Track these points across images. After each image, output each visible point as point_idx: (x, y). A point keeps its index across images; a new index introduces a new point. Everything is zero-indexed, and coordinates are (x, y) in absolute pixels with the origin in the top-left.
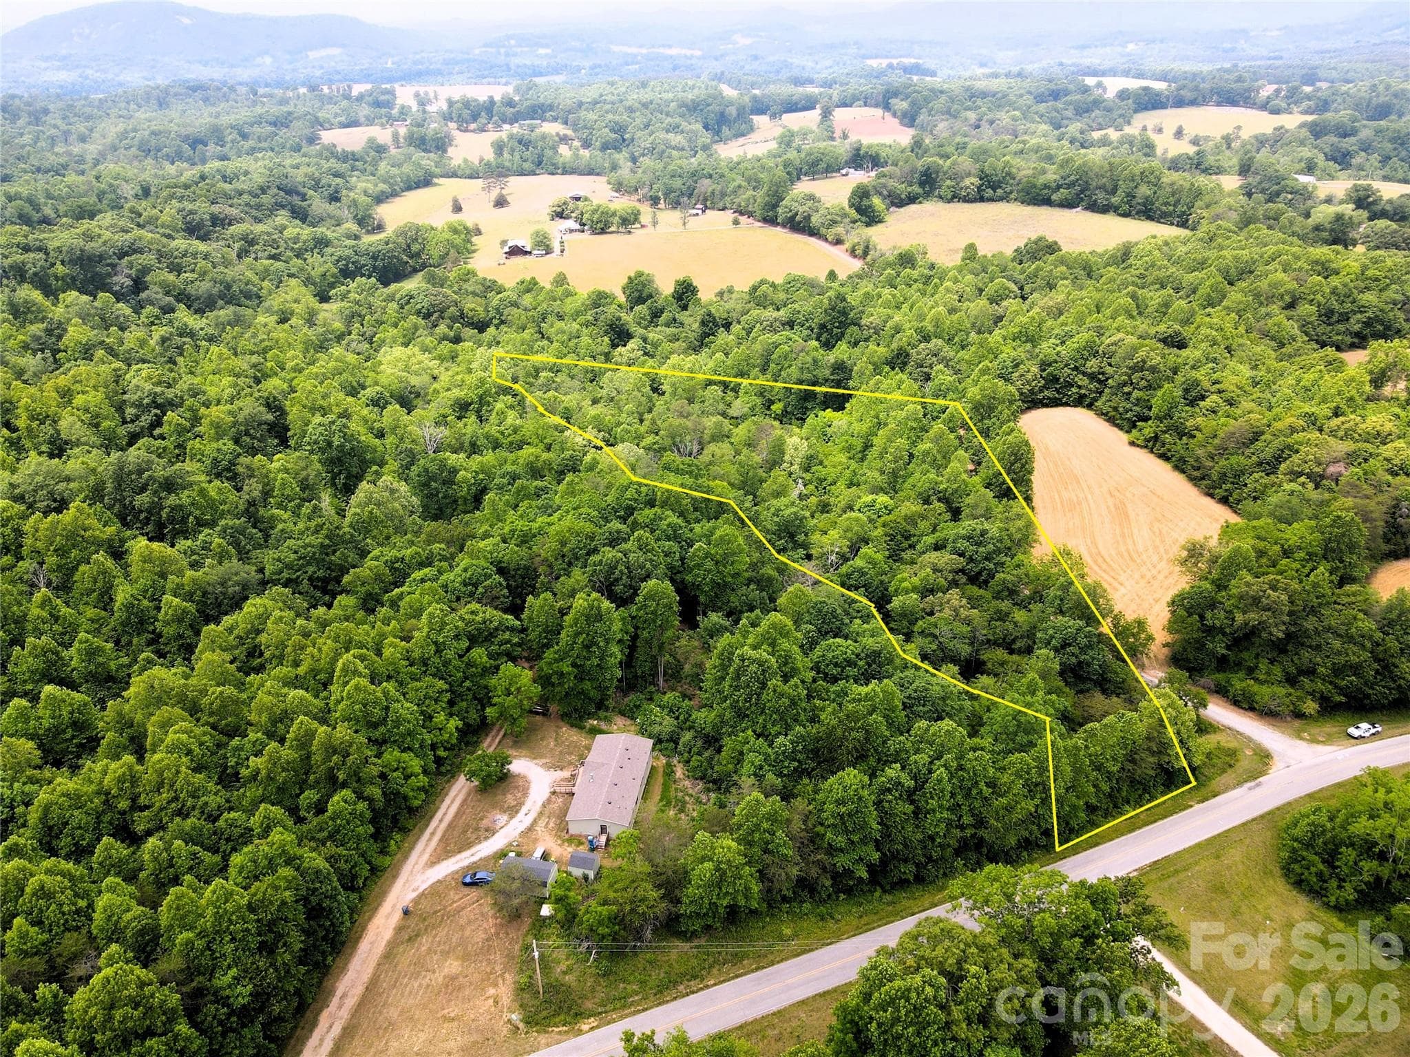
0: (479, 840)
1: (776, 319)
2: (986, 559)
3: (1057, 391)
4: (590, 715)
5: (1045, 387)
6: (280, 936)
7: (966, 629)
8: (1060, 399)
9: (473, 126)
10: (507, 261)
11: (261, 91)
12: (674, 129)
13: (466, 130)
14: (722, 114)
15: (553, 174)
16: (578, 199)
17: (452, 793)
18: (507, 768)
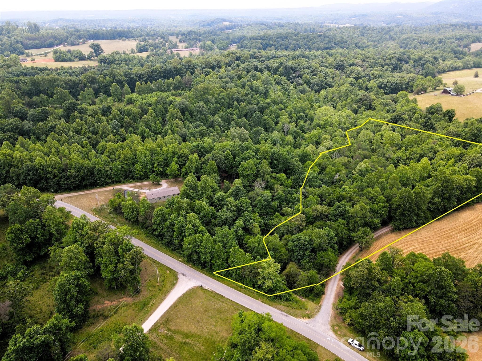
0: (139, 189)
10: (439, 95)
18: (160, 183)
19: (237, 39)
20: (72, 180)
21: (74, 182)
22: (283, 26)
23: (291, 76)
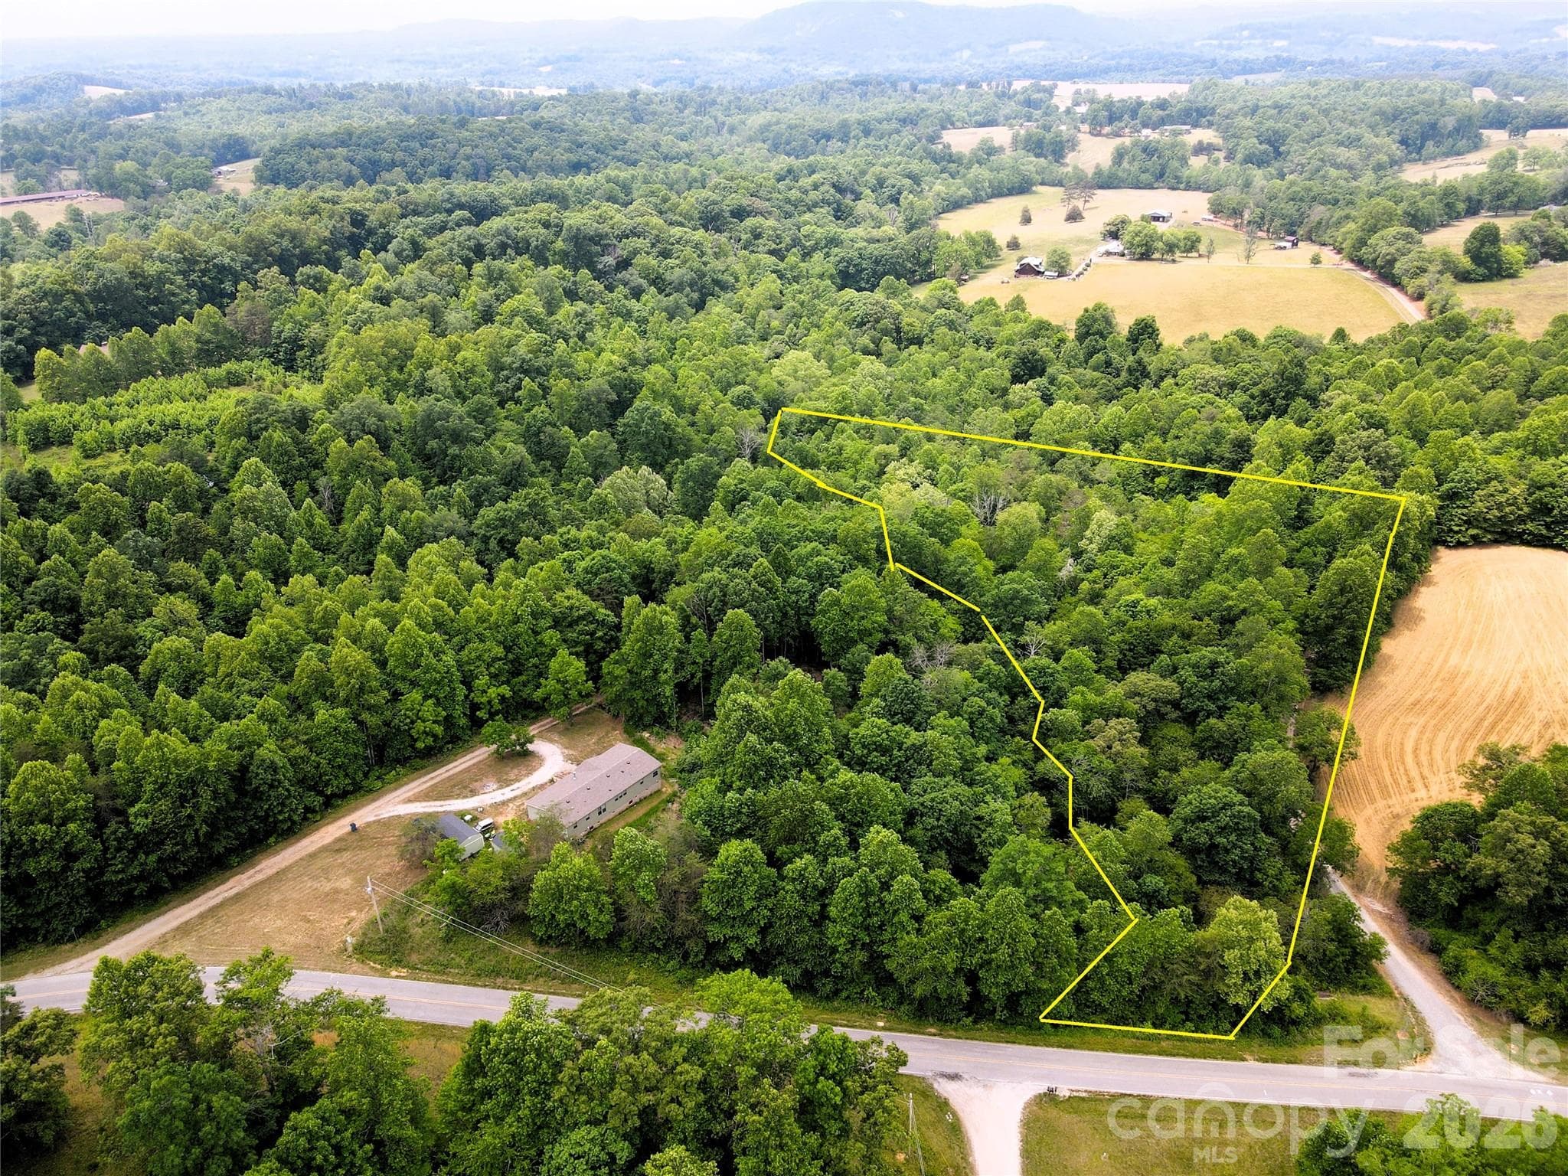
0: (458, 796)
1: (1214, 379)
2: (1210, 697)
3: (1548, 526)
4: (645, 728)
5: (1530, 517)
6: (195, 794)
7: (1109, 765)
8: (1551, 539)
9: (1107, 130)
10: (1014, 281)
11: (921, 87)
12: (1351, 142)
13: (1099, 134)
14: (1433, 126)
15: (1173, 189)
16: (1156, 219)
17: (477, 753)
18: (530, 747)
19: (212, 149)
20: (168, 848)
21: (174, 858)
22: (351, 96)
23: (600, 267)
